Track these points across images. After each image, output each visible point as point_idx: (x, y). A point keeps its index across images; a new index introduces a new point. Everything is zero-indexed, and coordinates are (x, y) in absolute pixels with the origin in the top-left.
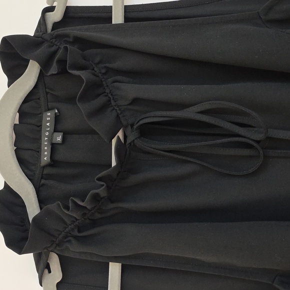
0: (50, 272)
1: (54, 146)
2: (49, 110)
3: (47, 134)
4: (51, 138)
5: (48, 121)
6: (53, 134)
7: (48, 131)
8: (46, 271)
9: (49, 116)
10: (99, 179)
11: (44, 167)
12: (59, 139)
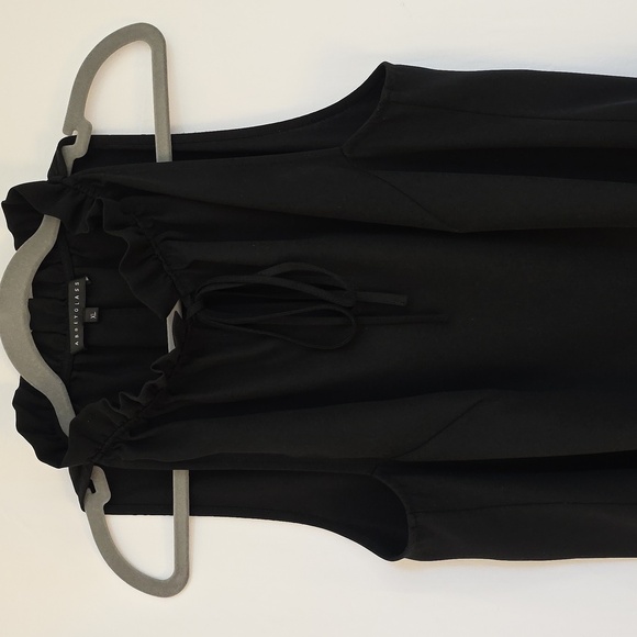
0: (94, 491)
1: (87, 327)
2: (76, 278)
3: (77, 310)
4: (82, 316)
5: (77, 294)
6: (84, 310)
7: (77, 307)
8: (89, 491)
9: (77, 287)
10: (155, 367)
11: (75, 355)
12: (94, 316)
